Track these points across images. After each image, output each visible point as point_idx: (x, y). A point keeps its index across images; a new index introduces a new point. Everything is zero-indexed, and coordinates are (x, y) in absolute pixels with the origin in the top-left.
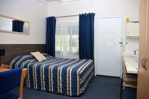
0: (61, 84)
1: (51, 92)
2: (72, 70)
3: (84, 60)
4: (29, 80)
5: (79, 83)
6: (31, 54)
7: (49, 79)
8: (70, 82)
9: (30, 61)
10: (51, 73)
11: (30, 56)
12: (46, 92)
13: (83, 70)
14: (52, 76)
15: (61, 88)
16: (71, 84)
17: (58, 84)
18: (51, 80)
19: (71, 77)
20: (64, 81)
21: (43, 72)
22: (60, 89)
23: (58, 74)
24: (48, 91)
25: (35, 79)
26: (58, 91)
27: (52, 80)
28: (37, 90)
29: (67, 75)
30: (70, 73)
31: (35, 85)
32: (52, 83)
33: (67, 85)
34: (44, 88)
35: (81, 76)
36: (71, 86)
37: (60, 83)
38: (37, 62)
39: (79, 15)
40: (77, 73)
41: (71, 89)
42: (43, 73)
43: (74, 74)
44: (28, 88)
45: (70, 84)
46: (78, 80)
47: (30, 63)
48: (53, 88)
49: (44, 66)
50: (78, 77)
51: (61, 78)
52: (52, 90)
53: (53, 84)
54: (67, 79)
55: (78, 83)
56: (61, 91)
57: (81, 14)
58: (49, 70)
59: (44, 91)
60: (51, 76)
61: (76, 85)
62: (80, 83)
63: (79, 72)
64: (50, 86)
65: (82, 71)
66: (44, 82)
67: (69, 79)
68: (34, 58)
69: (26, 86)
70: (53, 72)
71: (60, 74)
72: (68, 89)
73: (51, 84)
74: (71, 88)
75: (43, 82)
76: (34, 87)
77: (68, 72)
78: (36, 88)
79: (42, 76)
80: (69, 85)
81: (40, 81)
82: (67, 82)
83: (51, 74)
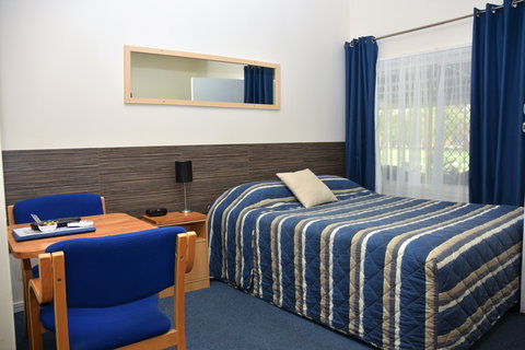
0: (361, 302)
1: (326, 326)
2: (406, 250)
3: (487, 209)
4: (260, 272)
5: (436, 310)
6: (279, 179)
7: (322, 276)
8: (397, 299)
9: (272, 204)
10: (327, 253)
11: (276, 185)
12: (309, 323)
13: (462, 255)
14: (331, 267)
15: (361, 316)
16: (401, 308)
17: (351, 299)
18: (327, 278)
19: (402, 279)
20: (373, 292)
21: (304, 248)
22: (357, 319)
23: (352, 261)
24: (316, 321)
25: (277, 270)
26: (351, 326)
27: (331, 280)
28: (283, 308)
29: (387, 269)
30: (399, 260)
31: (278, 291)
32: (331, 292)
33: (385, 310)
34: (305, 308)
35: (446, 278)
36: (397, 315)
37: (357, 298)
38: (295, 207)
39: (475, 15)
40: (424, 263)
41: (397, 330)
42: (303, 253)
43: (414, 266)
44: (258, 296)
45: (397, 307)
46: (429, 295)
47: (267, 210)
48: (334, 310)
49: (308, 225)
50: (429, 282)
51: (362, 275)
52: (331, 318)
53: (333, 296)
54: (386, 284)
55: (429, 310)
56: (361, 330)
57: (482, 7)
58: (323, 242)
59: (303, 317)
60: (327, 266)
61: (420, 316)
62: (441, 309)
63: (436, 261)
64: (323, 302)
65: (455, 256)
66: (305, 285)
67: (393, 285)
68: (287, 192)
69: (251, 290)
70: (334, 249)
71: (358, 261)
72: (385, 325)
73: (328, 297)
74: (400, 324)
75: (301, 282)
76: (275, 297)
77: (388, 255)
78: (281, 300)
79: (300, 261)
80: (392, 312)
81: (293, 278)
82: (386, 297)
83: (327, 258)
